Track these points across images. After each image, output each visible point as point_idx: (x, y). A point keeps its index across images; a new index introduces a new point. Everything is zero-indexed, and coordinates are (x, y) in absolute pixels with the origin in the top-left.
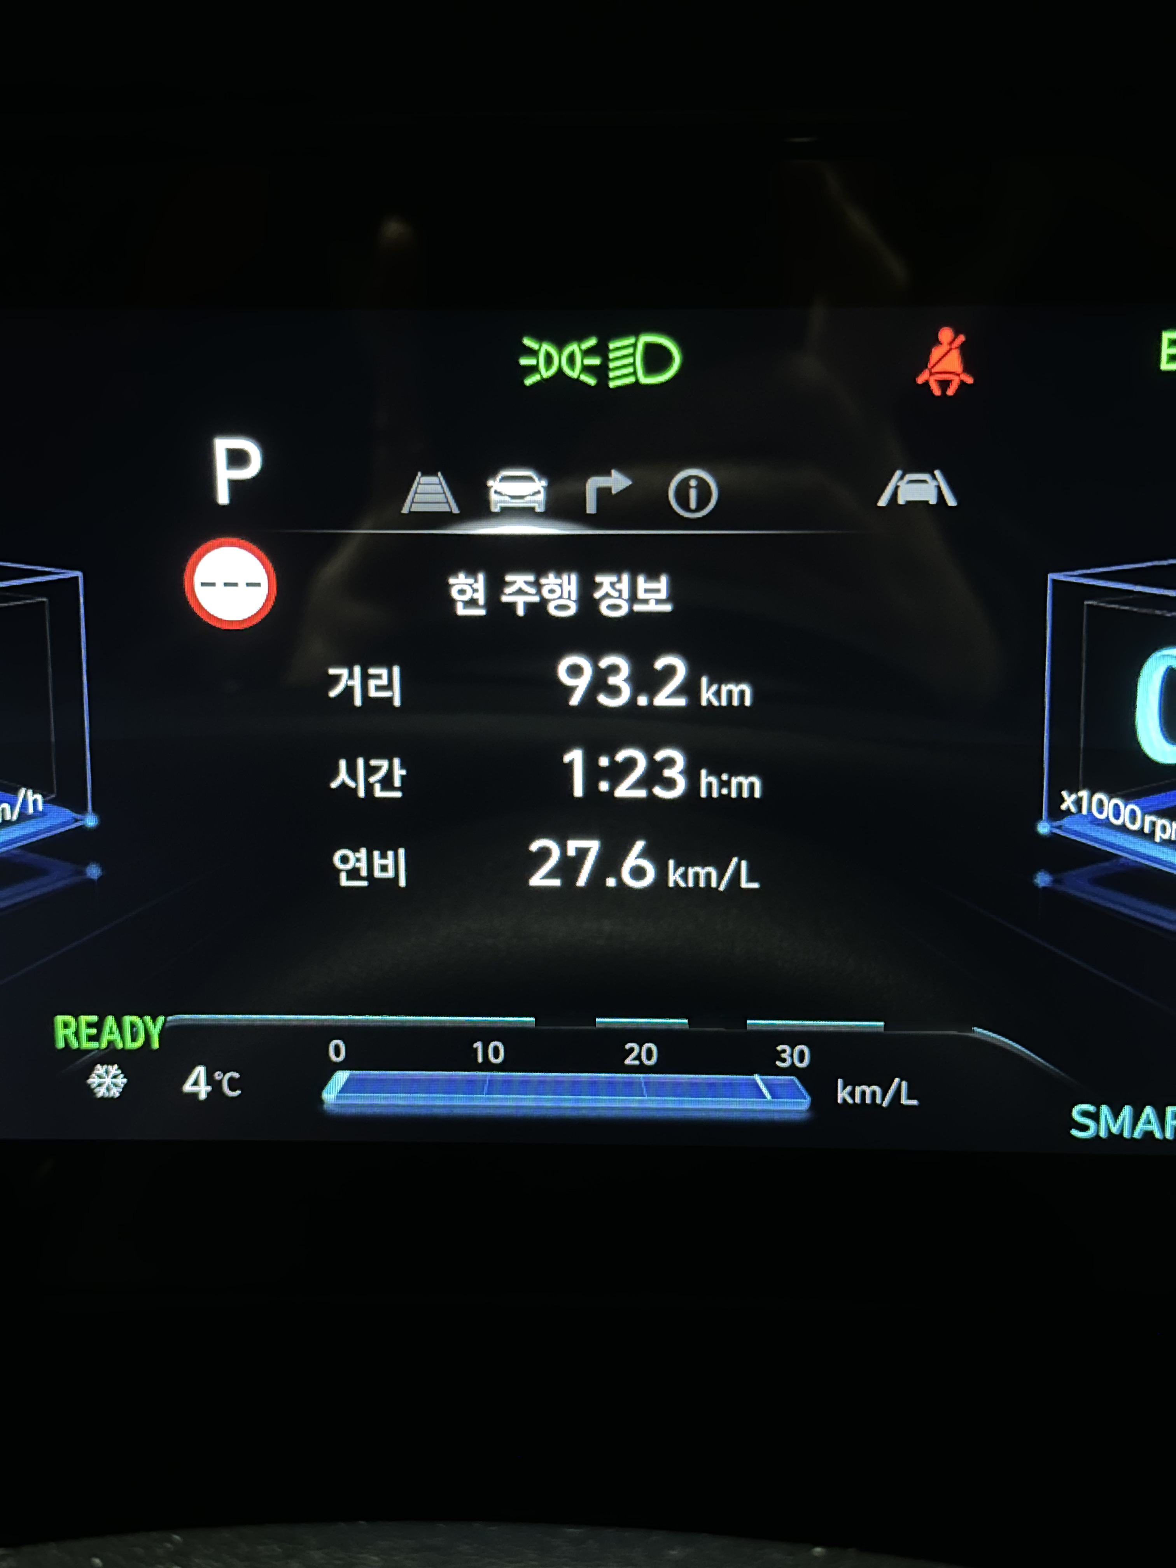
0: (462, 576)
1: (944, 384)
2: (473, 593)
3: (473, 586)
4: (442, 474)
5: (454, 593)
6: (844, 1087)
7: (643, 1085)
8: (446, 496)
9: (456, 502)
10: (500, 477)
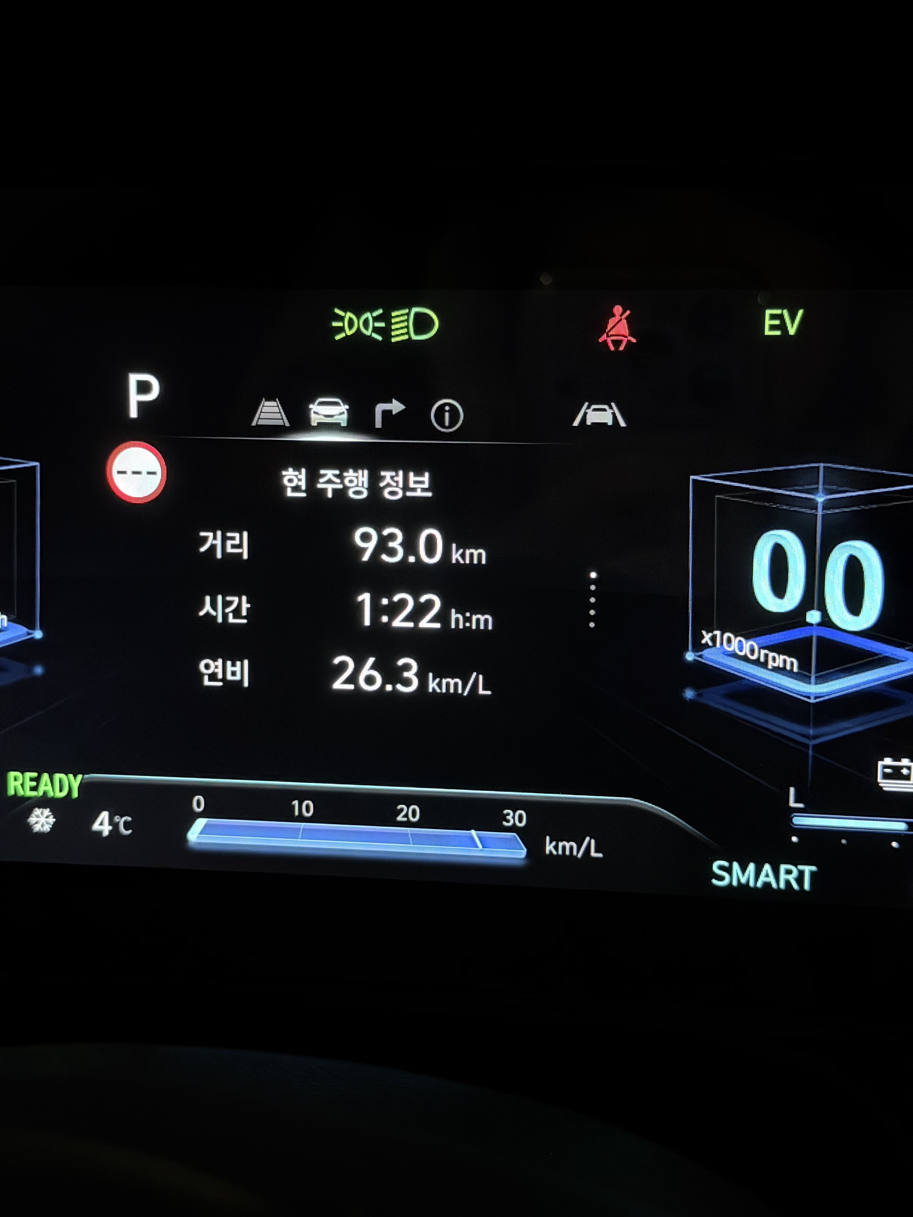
0: (291, 470)
1: (617, 343)
2: (298, 482)
3: (298, 477)
4: (279, 400)
5: (285, 481)
6: (551, 842)
7: (410, 834)
8: (281, 415)
9: (288, 419)
10: (318, 402)
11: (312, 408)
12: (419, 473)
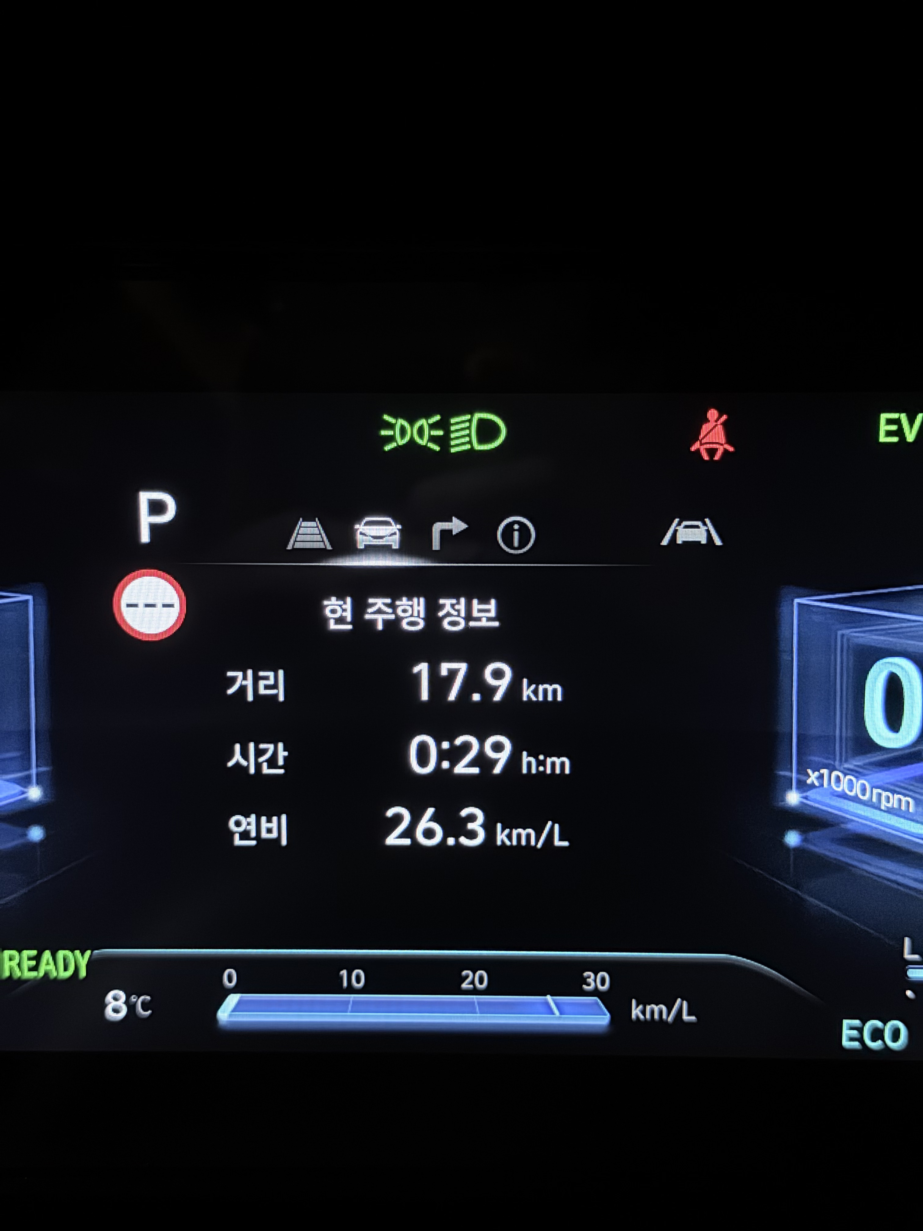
0: (334, 599)
1: (712, 452)
2: (343, 612)
3: (342, 607)
4: (319, 520)
5: (327, 612)
6: (637, 1006)
7: (476, 1004)
8: (321, 537)
9: (329, 541)
10: (364, 522)
11: (359, 529)
12: (484, 600)
